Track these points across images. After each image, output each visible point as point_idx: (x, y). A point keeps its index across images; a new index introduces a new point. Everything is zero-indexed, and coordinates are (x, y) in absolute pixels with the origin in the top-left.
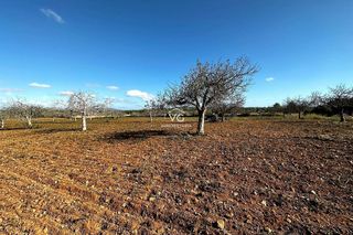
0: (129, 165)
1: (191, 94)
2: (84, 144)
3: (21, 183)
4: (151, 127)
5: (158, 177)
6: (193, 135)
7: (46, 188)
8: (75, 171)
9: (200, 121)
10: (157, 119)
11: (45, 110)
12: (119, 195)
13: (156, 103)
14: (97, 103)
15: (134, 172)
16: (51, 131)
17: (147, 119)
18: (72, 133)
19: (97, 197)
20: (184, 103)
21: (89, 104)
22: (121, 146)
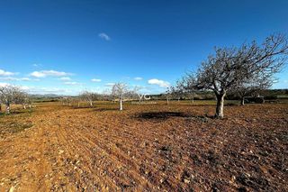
0: (157, 142)
1: (208, 79)
2: (122, 120)
3: (90, 146)
4: (168, 109)
5: (187, 158)
6: (212, 117)
7: (104, 152)
8: (120, 141)
9: (219, 104)
10: (173, 102)
11: (100, 96)
12: (155, 170)
13: (176, 89)
14: (129, 90)
15: (163, 149)
16: (102, 109)
17: (165, 102)
18: (114, 112)
19: (138, 167)
20: (202, 88)
21: (124, 91)
22: (148, 124)
